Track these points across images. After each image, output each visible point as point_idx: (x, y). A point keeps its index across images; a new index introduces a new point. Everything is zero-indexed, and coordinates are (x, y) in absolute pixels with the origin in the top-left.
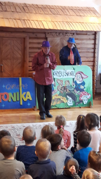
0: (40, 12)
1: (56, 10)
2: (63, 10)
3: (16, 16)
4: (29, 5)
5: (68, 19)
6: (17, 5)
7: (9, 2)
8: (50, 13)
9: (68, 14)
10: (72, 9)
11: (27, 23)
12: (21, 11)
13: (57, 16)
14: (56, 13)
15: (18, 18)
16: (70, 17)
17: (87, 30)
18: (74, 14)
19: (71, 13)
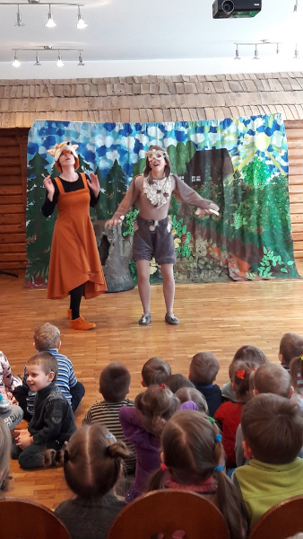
0: (206, 90)
1: (242, 82)
2: (258, 82)
3: (156, 101)
4: (189, 77)
5: (262, 99)
6: (164, 80)
7: (149, 76)
8: (228, 90)
9: (267, 89)
10: (277, 78)
11: (173, 114)
12: (167, 92)
13: (239, 95)
14: (241, 89)
15: (158, 106)
16: (268, 94)
17: (297, 118)
18: (279, 87)
19: (274, 85)
